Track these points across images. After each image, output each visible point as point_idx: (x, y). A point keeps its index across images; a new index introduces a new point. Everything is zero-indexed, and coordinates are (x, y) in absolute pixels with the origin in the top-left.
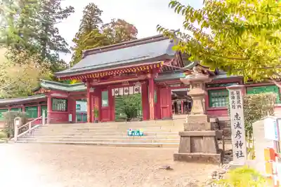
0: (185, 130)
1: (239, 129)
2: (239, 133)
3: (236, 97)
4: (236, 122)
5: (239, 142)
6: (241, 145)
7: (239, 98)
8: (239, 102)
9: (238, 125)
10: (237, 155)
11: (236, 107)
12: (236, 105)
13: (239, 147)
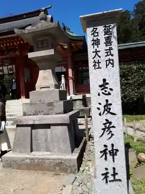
0: (25, 114)
1: (109, 117)
2: (108, 127)
3: (103, 40)
4: (103, 99)
5: (110, 148)
6: (114, 153)
7: (108, 42)
8: (109, 52)
9: (107, 107)
10: (106, 175)
11: (103, 65)
12: (103, 59)
13: (109, 157)
